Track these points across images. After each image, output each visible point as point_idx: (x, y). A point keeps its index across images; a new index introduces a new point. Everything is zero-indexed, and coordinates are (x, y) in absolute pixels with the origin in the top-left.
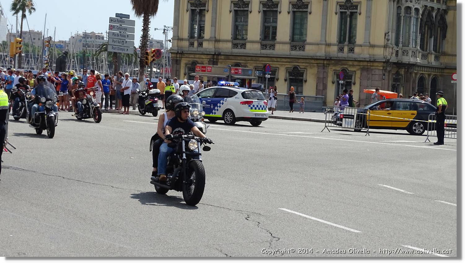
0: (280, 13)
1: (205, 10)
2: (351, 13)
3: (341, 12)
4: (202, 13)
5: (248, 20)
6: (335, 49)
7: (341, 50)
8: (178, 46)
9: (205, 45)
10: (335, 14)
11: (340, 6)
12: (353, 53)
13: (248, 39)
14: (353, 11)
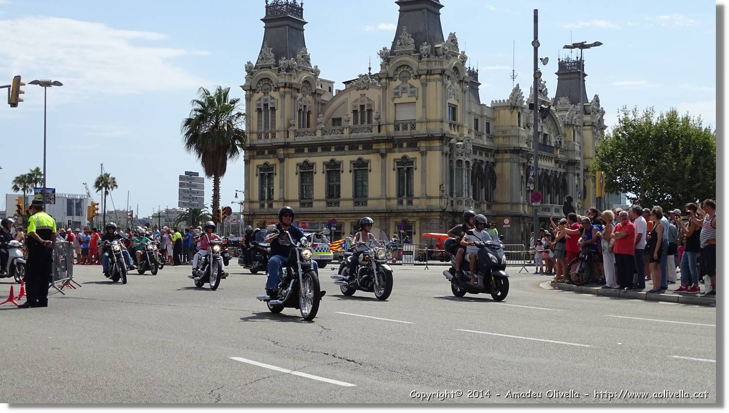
0: (342, 172)
1: (273, 173)
2: (408, 168)
3: (398, 168)
4: (270, 177)
5: (313, 181)
6: (394, 203)
7: (401, 203)
8: (249, 209)
9: (275, 205)
10: (392, 170)
11: (397, 162)
12: (412, 205)
13: (315, 198)
14: (410, 166)
